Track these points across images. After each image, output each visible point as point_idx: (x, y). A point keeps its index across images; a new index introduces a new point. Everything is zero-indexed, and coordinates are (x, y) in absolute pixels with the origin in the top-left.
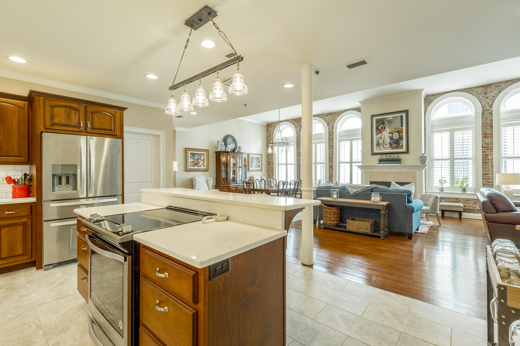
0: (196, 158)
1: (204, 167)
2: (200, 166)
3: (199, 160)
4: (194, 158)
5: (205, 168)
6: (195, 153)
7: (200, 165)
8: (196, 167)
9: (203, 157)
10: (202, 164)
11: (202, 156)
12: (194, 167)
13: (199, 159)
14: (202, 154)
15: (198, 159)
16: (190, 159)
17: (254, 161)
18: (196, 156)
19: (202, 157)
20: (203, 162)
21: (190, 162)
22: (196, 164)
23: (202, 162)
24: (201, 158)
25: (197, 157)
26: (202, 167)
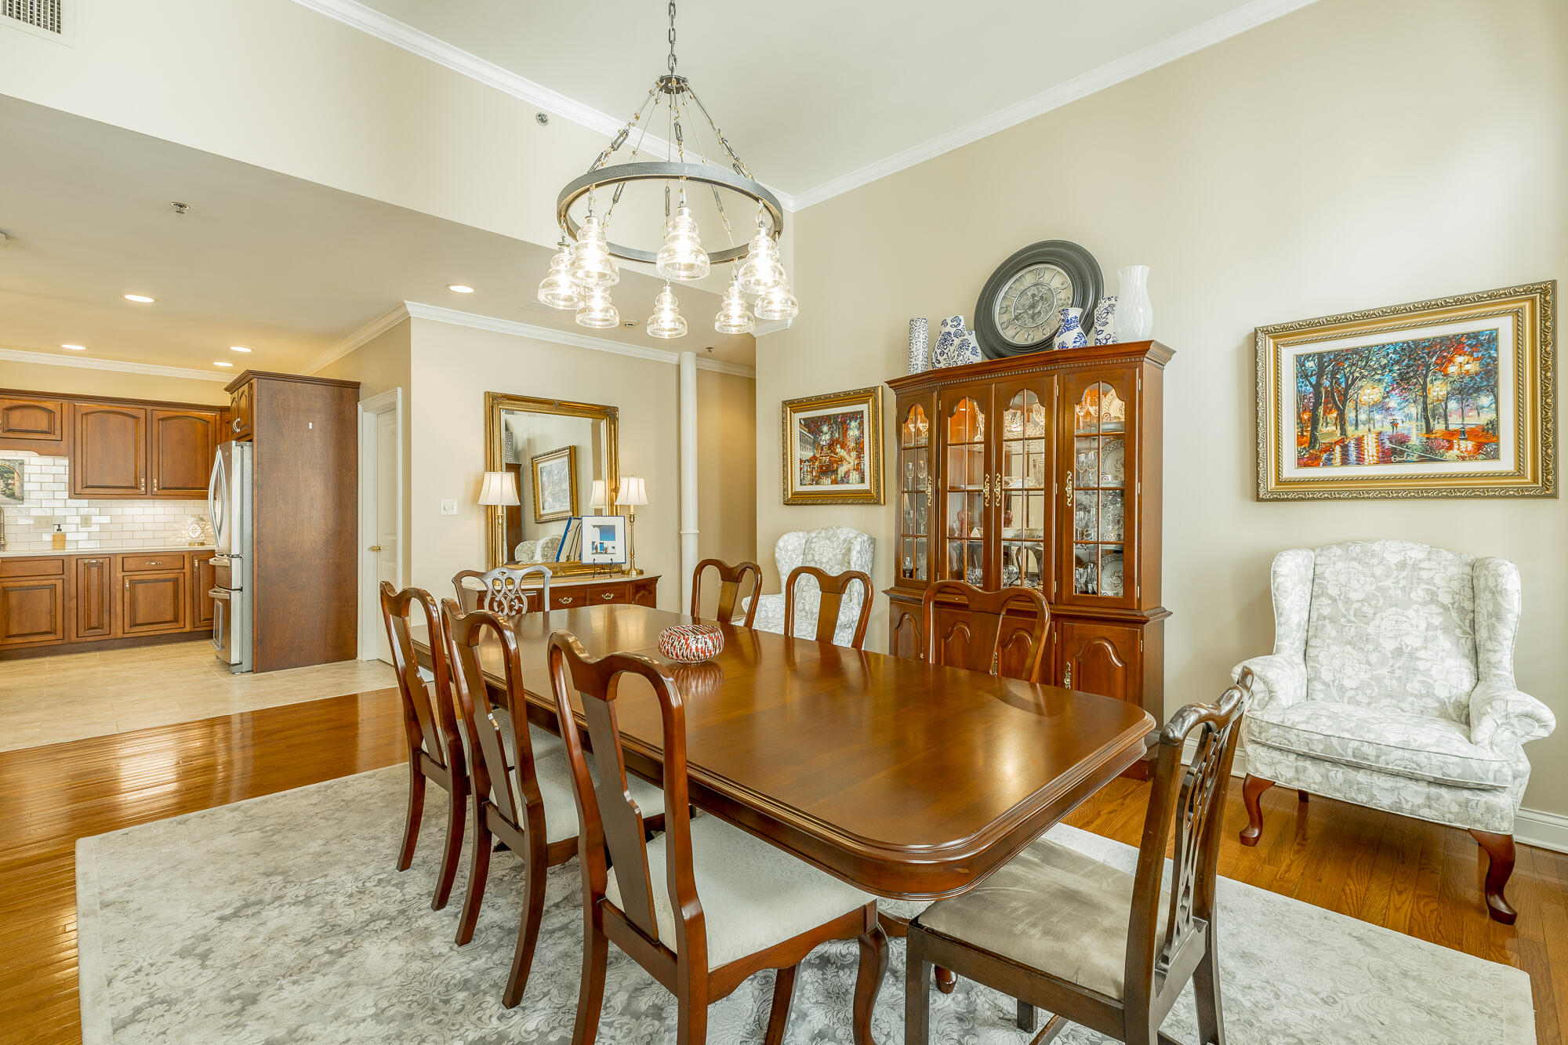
0: (825, 438)
1: (862, 481)
2: (845, 480)
3: (838, 449)
4: (815, 444)
5: (866, 486)
6: (819, 417)
7: (842, 471)
8: (826, 486)
9: (857, 433)
10: (851, 466)
11: (853, 424)
12: (817, 484)
13: (837, 441)
14: (854, 416)
15: (831, 445)
16: (803, 448)
17: (1369, 393)
18: (825, 429)
19: (853, 432)
20: (858, 457)
21: (801, 461)
22: (828, 470)
23: (854, 454)
24: (845, 435)
25: (828, 437)
26: (854, 485)
